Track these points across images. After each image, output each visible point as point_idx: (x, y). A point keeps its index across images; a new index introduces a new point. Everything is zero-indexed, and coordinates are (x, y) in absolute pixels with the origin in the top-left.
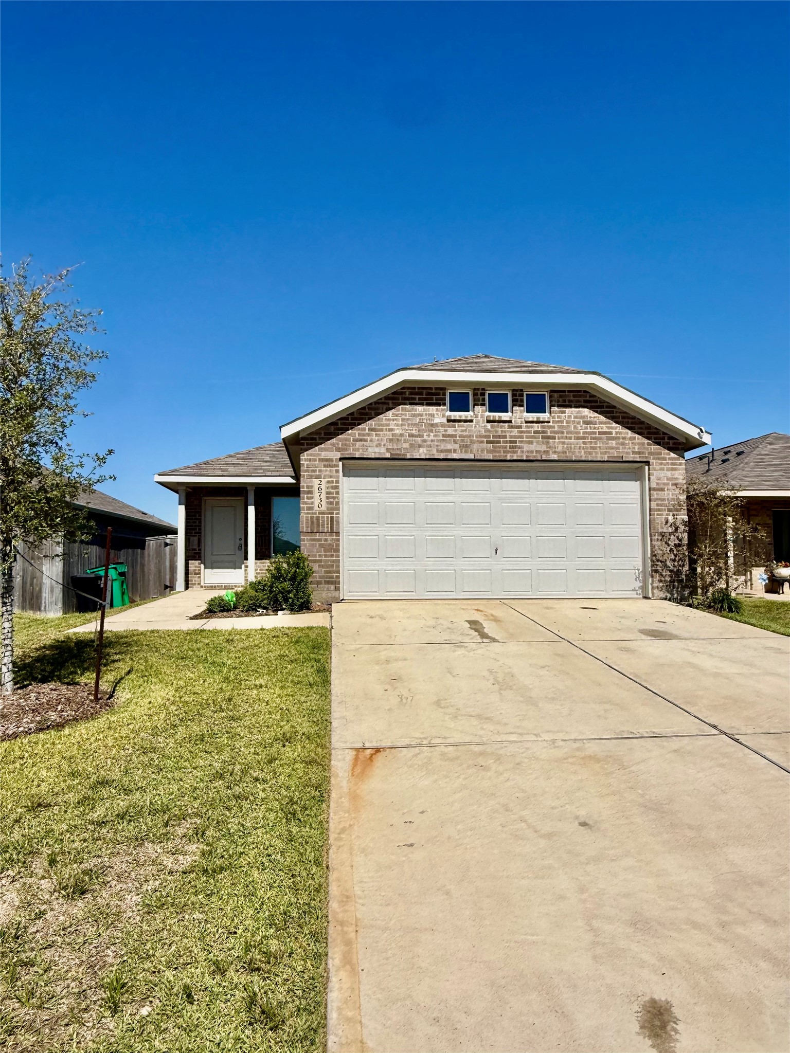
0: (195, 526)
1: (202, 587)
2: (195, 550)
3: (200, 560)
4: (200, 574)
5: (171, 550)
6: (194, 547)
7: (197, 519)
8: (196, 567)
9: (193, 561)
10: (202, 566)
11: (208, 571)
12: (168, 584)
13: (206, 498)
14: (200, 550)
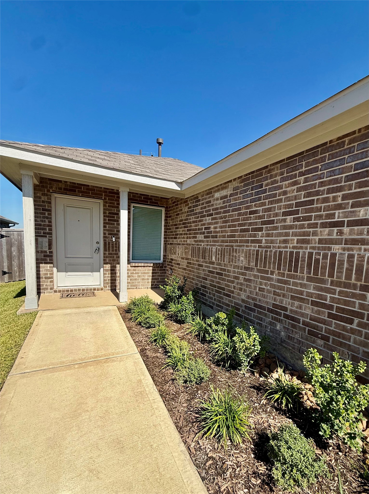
0: (44, 225)
1: (55, 291)
2: (46, 252)
3: (52, 263)
4: (52, 278)
5: (7, 243)
6: (44, 249)
7: (47, 218)
8: (47, 270)
9: (43, 265)
10: (55, 270)
11: (62, 274)
12: (6, 270)
13: (56, 195)
14: (51, 252)
